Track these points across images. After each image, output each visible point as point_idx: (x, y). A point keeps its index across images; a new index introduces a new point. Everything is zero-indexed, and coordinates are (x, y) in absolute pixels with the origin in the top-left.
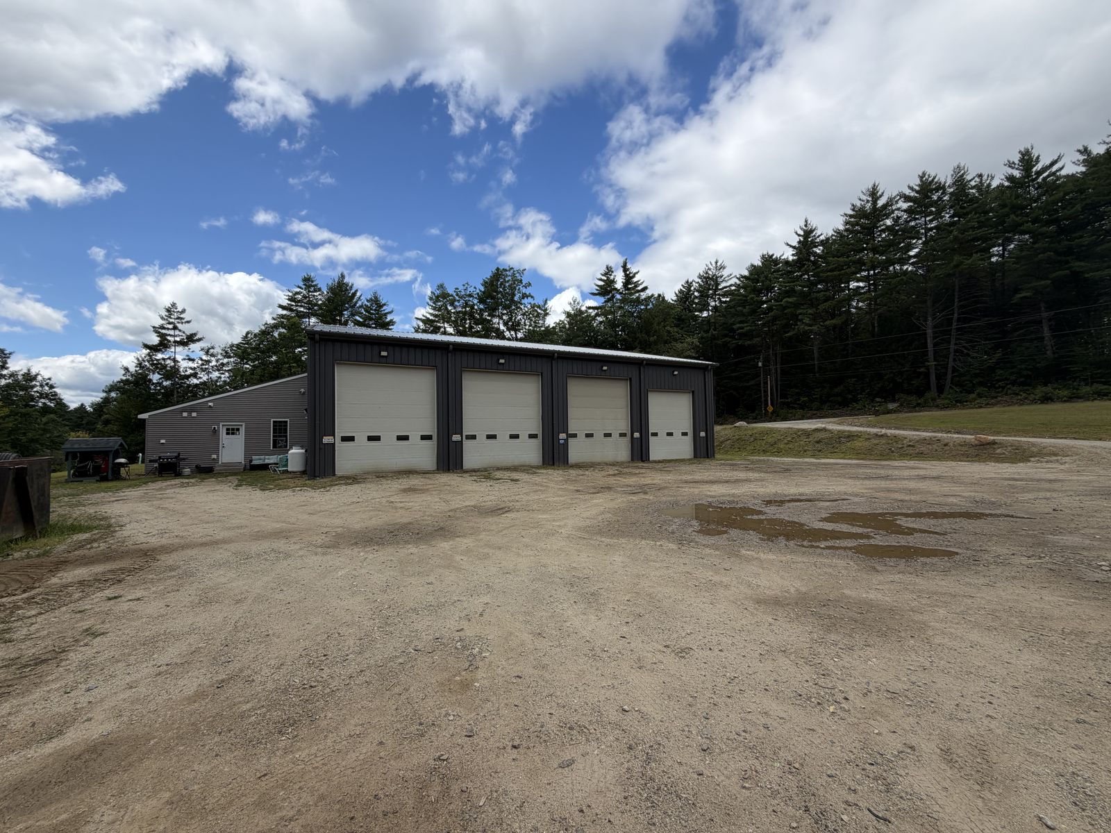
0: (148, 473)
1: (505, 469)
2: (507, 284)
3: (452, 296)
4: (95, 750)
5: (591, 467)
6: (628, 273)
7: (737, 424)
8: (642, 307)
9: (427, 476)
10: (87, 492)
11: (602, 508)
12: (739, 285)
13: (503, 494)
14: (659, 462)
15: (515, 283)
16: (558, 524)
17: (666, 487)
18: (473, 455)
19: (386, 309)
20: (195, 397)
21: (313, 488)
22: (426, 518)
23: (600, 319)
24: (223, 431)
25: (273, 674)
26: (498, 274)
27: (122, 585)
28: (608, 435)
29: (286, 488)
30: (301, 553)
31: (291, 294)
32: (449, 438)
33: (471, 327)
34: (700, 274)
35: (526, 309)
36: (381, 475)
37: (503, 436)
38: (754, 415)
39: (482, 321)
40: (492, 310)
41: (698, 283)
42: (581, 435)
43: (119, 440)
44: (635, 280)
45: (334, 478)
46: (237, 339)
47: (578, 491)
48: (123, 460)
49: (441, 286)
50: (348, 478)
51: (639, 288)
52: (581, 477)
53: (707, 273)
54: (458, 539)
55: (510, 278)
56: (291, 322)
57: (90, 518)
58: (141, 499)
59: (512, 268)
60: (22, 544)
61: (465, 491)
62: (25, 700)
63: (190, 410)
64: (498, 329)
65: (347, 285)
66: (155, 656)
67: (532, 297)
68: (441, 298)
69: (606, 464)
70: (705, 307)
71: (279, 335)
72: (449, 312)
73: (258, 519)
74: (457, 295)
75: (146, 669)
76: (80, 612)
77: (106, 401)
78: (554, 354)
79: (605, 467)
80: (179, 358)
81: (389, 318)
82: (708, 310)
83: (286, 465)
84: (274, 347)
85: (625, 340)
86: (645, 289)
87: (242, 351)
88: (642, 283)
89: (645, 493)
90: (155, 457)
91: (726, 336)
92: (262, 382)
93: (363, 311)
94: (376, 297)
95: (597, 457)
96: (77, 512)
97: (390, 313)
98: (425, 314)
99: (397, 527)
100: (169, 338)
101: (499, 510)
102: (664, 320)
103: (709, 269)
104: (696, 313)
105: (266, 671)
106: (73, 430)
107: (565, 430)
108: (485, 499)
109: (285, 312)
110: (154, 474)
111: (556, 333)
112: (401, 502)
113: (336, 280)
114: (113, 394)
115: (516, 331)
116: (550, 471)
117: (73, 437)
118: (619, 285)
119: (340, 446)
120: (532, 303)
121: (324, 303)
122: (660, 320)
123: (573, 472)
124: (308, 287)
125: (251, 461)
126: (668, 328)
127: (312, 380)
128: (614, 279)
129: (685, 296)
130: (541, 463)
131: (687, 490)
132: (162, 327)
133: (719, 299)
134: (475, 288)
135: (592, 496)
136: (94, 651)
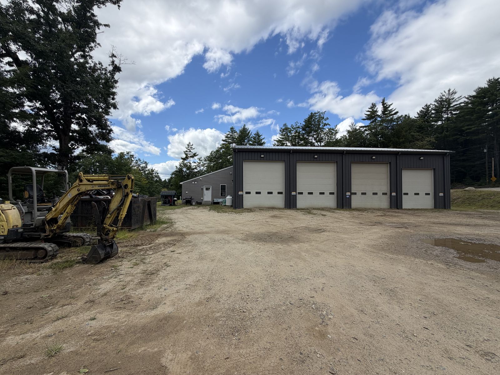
0: (183, 204)
1: (317, 209)
2: (316, 120)
3: (290, 128)
4: (166, 319)
5: (365, 210)
6: (385, 105)
7: (467, 189)
8: (395, 123)
9: (281, 210)
10: (166, 209)
11: (380, 235)
12: (467, 102)
13: (319, 222)
14: (409, 210)
15: (320, 119)
16: (354, 241)
17: (420, 226)
18: (301, 202)
19: (262, 137)
20: (196, 176)
21: (235, 212)
22: (283, 231)
23: (367, 132)
24: (205, 189)
25: (227, 300)
26: (312, 116)
27: (176, 246)
28: (375, 194)
29: (226, 212)
30: (234, 241)
31: (226, 135)
32: (290, 193)
33: (298, 142)
34: (436, 100)
35: (326, 131)
36: (261, 209)
37: (316, 193)
38: (479, 183)
39: (304, 139)
40: (308, 133)
41: (435, 105)
42: (359, 194)
43: (175, 191)
44: (390, 109)
45: (242, 209)
46: (209, 155)
47: (361, 223)
48: (176, 199)
49: (285, 125)
50: (248, 209)
51: (393, 113)
52: (361, 216)
53: (441, 98)
54: (301, 243)
55: (318, 117)
56: (226, 146)
57: (167, 219)
58: (181, 213)
59: (319, 112)
60: (149, 227)
61: (299, 219)
62: (147, 289)
63: (195, 181)
64: (312, 142)
65: (246, 129)
66: (185, 280)
67: (329, 125)
68: (285, 130)
69: (374, 209)
70: (439, 118)
71: (222, 151)
72: (288, 136)
73: (217, 224)
74: (292, 128)
75: (182, 286)
76: (163, 255)
77: (171, 178)
78: (344, 152)
79: (374, 211)
80: (191, 162)
81: (263, 141)
82: (442, 120)
83: (225, 203)
84: (220, 156)
85: (383, 142)
86: (397, 112)
87: (210, 159)
88: (395, 110)
89: (406, 228)
90: (185, 198)
91: (457, 134)
92: (217, 170)
93: (252, 139)
94: (258, 133)
95: (368, 205)
96: (164, 216)
97: (263, 139)
98: (278, 138)
99: (271, 234)
100: (188, 155)
101: (319, 230)
102: (410, 129)
103: (444, 96)
104: (433, 123)
105: (224, 297)
106: (163, 188)
107: (350, 190)
108: (310, 224)
109: (224, 142)
110: (184, 204)
111: (342, 142)
112: (271, 222)
113: (242, 127)
114: (173, 176)
115: (320, 142)
116: (342, 212)
117: (163, 190)
118: (380, 113)
119: (245, 195)
120: (329, 128)
121: (238, 137)
122: (407, 129)
123: (355, 213)
124: (232, 131)
125: (214, 201)
126: (413, 133)
127: (235, 168)
128: (377, 110)
129: (425, 114)
130: (336, 207)
131: (436, 228)
132: (186, 151)
133: (450, 113)
134: (301, 124)
135: (371, 227)
136: (167, 273)
